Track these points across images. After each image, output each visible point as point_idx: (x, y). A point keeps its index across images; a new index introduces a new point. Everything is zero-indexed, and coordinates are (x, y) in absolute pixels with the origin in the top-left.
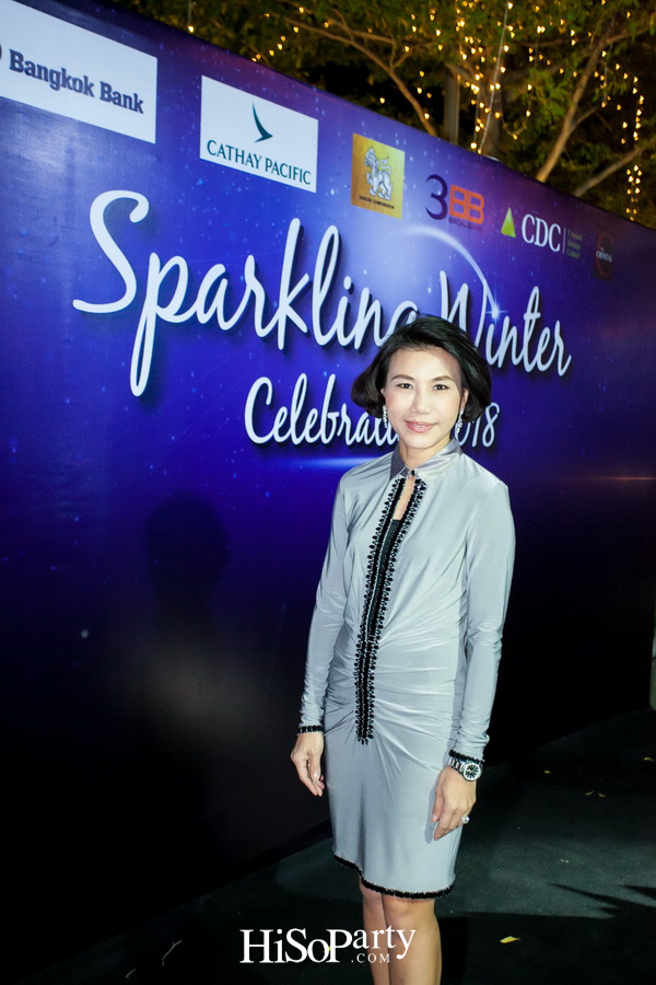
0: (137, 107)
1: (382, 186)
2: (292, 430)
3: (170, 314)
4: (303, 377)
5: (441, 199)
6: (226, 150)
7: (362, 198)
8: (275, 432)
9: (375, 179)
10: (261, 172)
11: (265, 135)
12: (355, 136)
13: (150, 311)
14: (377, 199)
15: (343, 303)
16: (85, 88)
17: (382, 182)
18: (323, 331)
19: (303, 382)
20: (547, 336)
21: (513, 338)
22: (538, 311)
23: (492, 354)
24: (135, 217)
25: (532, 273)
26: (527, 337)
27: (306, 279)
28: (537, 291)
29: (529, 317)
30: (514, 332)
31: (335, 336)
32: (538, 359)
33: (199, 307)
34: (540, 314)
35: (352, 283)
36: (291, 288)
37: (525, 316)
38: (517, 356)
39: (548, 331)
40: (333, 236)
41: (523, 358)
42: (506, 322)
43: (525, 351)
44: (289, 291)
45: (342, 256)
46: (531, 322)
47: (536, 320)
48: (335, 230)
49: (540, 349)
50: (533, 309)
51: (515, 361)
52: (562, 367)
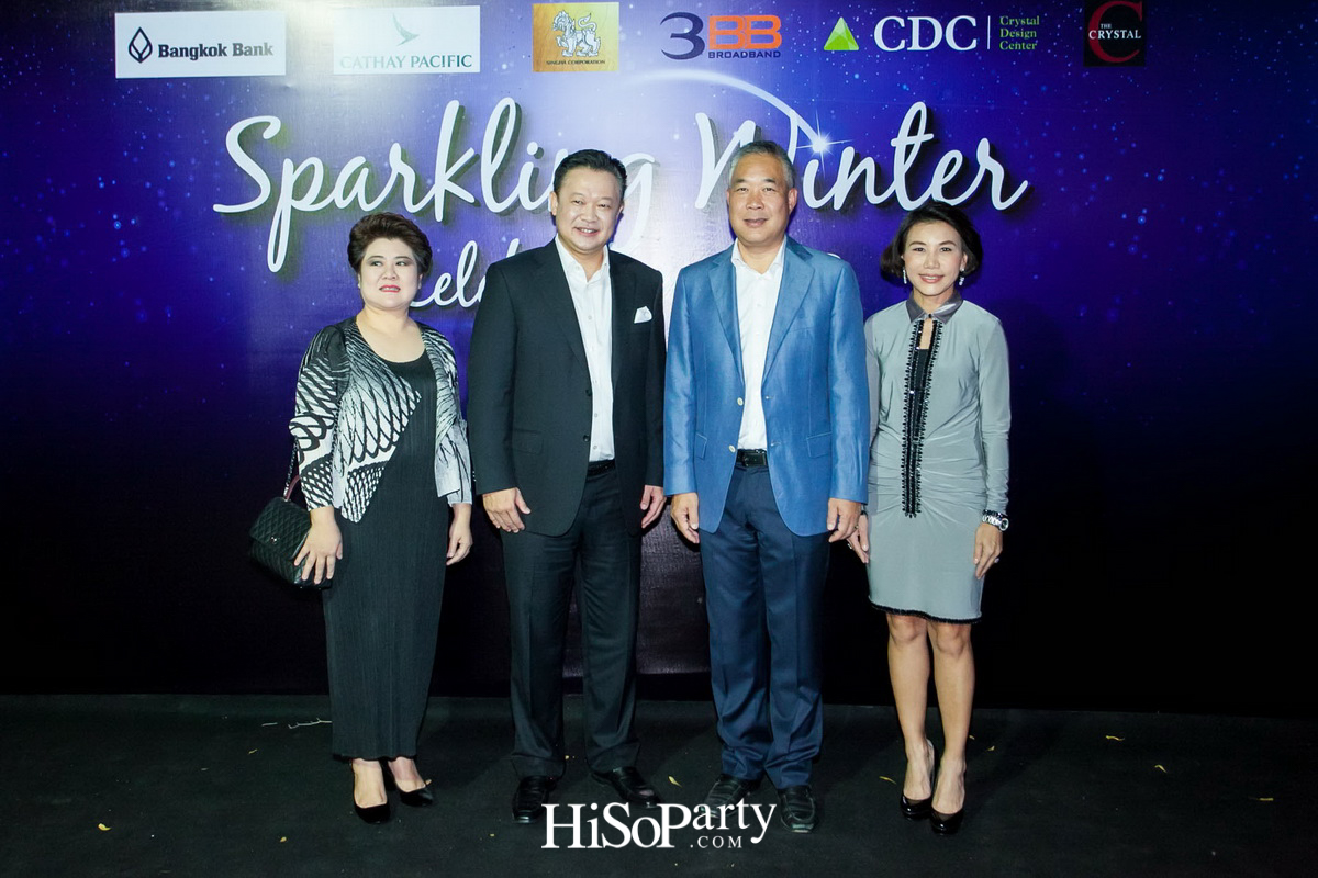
0: (268, 51)
1: (582, 44)
2: (459, 294)
3: (305, 205)
4: (473, 243)
5: (692, 36)
7: (549, 63)
8: (436, 296)
9: (570, 41)
10: (406, 69)
11: (408, 37)
12: (536, 6)
13: (285, 204)
14: (574, 59)
15: (527, 170)
16: (220, 52)
17: (584, 40)
18: (498, 198)
19: (471, 249)
20: (953, 161)
21: (865, 171)
22: (926, 132)
23: (818, 196)
24: (268, 134)
25: (905, 87)
26: (901, 167)
27: (470, 153)
28: (920, 106)
29: (906, 143)
30: (868, 164)
31: (518, 202)
32: (935, 191)
33: (336, 195)
34: (930, 136)
35: (539, 149)
36: (449, 165)
37: (894, 143)
38: (878, 192)
39: (957, 155)
40: (508, 107)
41: (894, 196)
42: (848, 154)
43: (898, 186)
44: (448, 168)
45: (522, 124)
46: (909, 148)
47: (923, 143)
48: (509, 101)
49: (939, 179)
50: (913, 131)
51: (873, 199)
52: (1003, 199)
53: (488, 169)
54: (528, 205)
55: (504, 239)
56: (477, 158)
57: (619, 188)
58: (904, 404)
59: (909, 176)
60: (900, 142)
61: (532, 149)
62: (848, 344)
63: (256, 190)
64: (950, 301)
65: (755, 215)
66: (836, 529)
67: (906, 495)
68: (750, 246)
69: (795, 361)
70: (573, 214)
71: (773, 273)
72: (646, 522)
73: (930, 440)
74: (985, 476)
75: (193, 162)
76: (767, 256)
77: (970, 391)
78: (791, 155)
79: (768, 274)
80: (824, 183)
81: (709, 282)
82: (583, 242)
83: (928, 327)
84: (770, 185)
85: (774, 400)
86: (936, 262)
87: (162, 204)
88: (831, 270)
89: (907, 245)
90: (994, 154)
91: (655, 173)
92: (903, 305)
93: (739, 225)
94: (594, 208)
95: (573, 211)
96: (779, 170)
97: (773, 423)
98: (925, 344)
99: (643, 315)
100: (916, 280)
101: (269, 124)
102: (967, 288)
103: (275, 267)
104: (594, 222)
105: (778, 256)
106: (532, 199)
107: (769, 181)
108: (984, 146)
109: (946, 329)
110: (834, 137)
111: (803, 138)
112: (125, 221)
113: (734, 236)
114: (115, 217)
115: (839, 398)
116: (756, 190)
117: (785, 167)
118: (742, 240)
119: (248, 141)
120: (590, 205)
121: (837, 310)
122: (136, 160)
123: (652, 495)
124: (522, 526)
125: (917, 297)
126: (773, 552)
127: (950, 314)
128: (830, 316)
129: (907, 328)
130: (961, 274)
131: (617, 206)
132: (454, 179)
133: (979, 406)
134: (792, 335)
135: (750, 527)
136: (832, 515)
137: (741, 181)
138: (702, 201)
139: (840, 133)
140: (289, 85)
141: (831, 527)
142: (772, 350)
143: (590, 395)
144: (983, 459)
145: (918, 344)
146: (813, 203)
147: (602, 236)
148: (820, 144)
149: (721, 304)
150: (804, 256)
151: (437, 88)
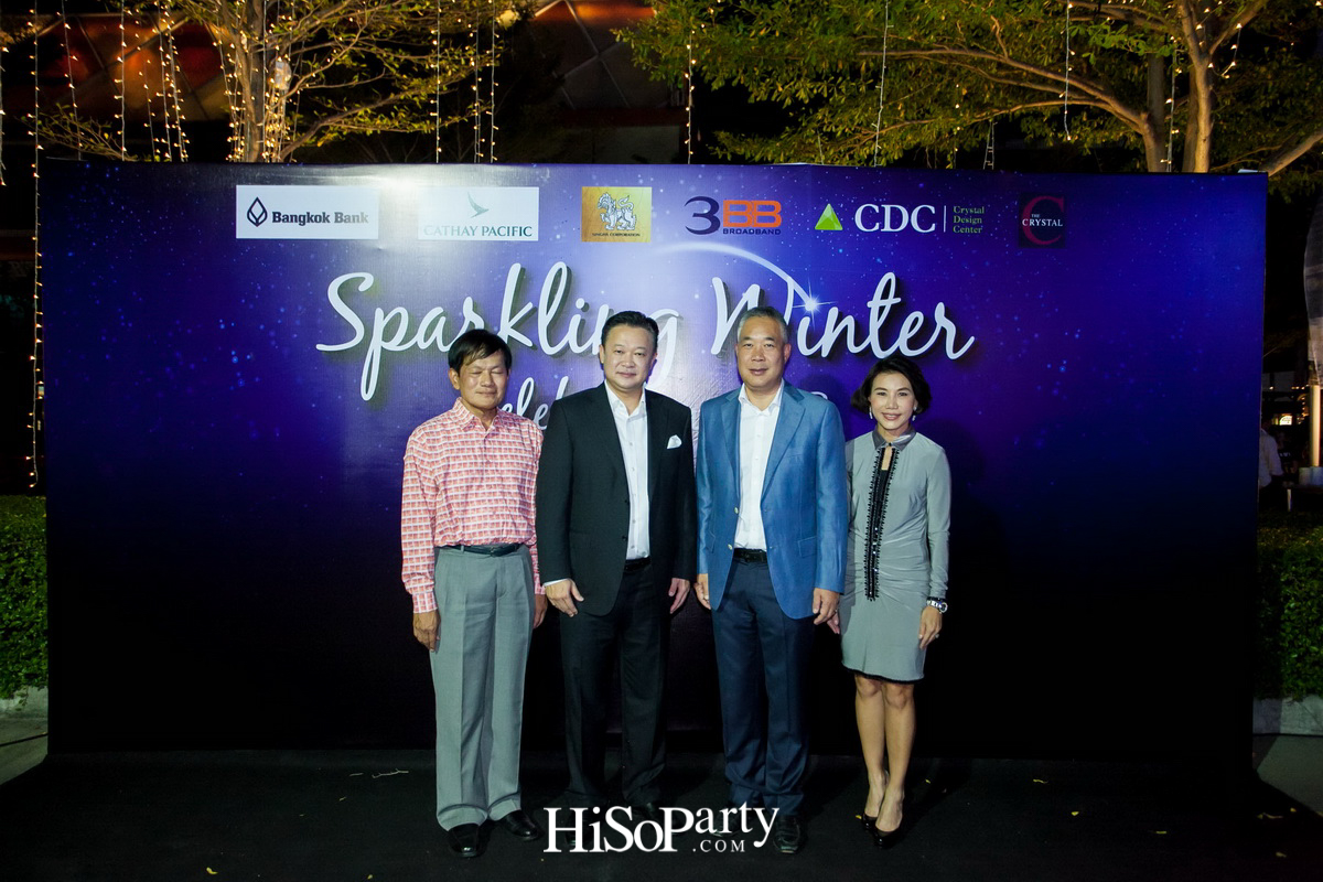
0: (364, 219)
1: (622, 220)
3: (393, 346)
4: (530, 380)
5: (710, 216)
6: (442, 230)
7: (595, 235)
9: (612, 217)
10: (478, 237)
11: (480, 211)
12: (584, 188)
13: (376, 345)
14: (615, 232)
15: (575, 321)
16: (324, 218)
17: (623, 217)
18: (552, 343)
19: (529, 384)
20: (916, 320)
21: (846, 327)
22: (895, 297)
23: (810, 345)
24: (363, 288)
25: (879, 260)
26: (875, 324)
27: (529, 306)
28: (890, 276)
29: (879, 305)
30: (849, 321)
31: (568, 346)
32: (901, 344)
33: (419, 339)
34: (898, 300)
35: (586, 304)
36: (512, 315)
37: (869, 304)
38: (857, 344)
39: (919, 315)
40: (561, 270)
41: (870, 345)
42: (834, 313)
43: (873, 339)
44: (511, 318)
45: (572, 285)
46: (882, 309)
47: (893, 306)
48: (562, 265)
49: (905, 334)
50: (885, 296)
51: (853, 349)
52: (956, 350)
53: (544, 320)
54: (576, 349)
55: (556, 377)
56: (535, 310)
57: (652, 340)
58: (867, 513)
59: (882, 331)
60: (874, 304)
61: (580, 303)
62: (831, 467)
63: (352, 333)
64: (906, 433)
65: (758, 366)
66: (819, 614)
67: (868, 584)
68: (755, 389)
69: (788, 483)
70: (615, 362)
71: (771, 411)
72: (673, 608)
73: (887, 541)
74: (930, 570)
75: (300, 308)
76: (768, 398)
77: (919, 503)
78: (787, 318)
79: (766, 411)
80: (814, 336)
81: (720, 414)
82: (623, 382)
83: (888, 453)
84: (769, 342)
85: (771, 513)
86: (895, 403)
87: (273, 343)
88: (818, 407)
89: (873, 389)
90: (948, 315)
91: (679, 325)
92: (870, 435)
93: (745, 373)
94: (631, 356)
95: (616, 359)
96: (777, 330)
97: (770, 530)
98: (885, 467)
99: (674, 442)
100: (880, 418)
101: (363, 279)
102: (918, 424)
103: (367, 397)
104: (631, 367)
105: (777, 397)
106: (580, 344)
107: (769, 339)
108: (940, 309)
109: (901, 455)
110: (822, 299)
111: (798, 300)
112: (241, 356)
113: (741, 381)
114: (233, 353)
115: (823, 510)
116: (758, 346)
117: (782, 328)
118: (748, 384)
119: (346, 292)
120: (628, 354)
121: (823, 441)
122: (251, 306)
123: (680, 586)
124: (575, 610)
125: (881, 431)
126: (772, 631)
127: (906, 443)
128: (816, 445)
129: (874, 454)
130: (914, 413)
131: (651, 353)
132: (515, 327)
133: (927, 514)
134: (785, 462)
135: (752, 610)
136: (816, 601)
137: (748, 338)
138: (716, 349)
139: (827, 296)
140: (381, 247)
141: (815, 611)
142: (770, 473)
143: (629, 504)
144: (929, 557)
145: (880, 466)
146: (805, 351)
147: (638, 378)
148: (811, 304)
149: (728, 433)
150: (798, 398)
151: (503, 253)
